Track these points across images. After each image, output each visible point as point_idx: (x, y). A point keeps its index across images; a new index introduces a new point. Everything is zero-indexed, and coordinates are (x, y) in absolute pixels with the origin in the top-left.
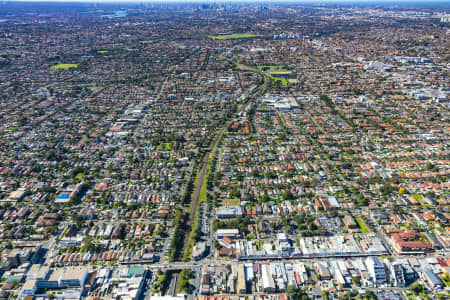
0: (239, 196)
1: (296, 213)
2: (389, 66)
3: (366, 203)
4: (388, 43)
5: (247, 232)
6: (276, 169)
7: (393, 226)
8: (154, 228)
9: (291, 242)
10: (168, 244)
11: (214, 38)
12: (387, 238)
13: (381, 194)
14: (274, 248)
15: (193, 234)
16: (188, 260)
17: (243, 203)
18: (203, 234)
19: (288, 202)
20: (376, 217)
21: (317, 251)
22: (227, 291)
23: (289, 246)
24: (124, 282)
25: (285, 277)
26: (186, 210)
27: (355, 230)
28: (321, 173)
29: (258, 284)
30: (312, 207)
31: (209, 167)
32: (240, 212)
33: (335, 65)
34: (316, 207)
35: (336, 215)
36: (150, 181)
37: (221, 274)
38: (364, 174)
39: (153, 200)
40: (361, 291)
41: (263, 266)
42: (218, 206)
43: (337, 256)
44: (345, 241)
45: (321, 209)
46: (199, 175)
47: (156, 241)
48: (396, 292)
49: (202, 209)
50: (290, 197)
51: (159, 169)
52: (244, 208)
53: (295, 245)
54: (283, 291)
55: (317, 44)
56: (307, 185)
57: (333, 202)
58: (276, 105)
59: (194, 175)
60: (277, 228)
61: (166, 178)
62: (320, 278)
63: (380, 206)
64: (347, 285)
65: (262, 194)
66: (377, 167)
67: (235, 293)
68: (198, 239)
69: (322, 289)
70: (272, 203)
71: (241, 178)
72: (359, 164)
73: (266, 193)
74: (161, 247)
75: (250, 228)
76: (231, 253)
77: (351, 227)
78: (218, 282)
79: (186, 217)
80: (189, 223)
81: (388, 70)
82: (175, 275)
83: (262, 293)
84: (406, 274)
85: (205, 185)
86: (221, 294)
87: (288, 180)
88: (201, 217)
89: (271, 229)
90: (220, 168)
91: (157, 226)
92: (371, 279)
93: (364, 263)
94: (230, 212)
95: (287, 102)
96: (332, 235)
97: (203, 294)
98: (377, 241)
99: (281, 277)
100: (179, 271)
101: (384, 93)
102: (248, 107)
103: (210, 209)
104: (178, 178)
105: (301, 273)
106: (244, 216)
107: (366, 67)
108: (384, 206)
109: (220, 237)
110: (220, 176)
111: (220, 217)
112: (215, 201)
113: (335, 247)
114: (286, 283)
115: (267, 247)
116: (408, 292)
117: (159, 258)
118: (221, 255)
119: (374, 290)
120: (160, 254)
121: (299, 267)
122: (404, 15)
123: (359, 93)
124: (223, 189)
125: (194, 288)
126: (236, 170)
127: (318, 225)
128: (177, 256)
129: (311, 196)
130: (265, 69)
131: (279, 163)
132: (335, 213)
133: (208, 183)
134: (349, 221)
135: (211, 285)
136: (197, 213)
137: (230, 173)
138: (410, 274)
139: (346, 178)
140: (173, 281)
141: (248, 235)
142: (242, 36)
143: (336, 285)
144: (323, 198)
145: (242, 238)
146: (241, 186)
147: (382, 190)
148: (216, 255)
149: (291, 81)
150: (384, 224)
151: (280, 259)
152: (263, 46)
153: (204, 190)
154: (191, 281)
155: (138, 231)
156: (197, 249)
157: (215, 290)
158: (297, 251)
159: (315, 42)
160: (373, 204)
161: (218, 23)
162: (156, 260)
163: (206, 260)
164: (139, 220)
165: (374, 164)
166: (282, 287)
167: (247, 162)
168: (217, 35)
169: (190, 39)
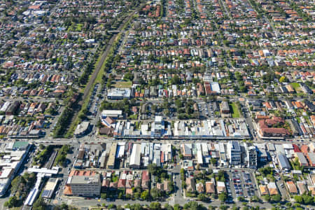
0: (131, 78)
1: (179, 96)
3: (246, 90)
5: (131, 113)
6: (173, 54)
7: (263, 113)
8: (47, 106)
9: (166, 124)
10: (55, 122)
12: (254, 123)
13: (262, 81)
14: (149, 129)
15: (81, 113)
16: (70, 137)
17: (135, 86)
18: (90, 114)
19: (174, 87)
20: (250, 104)
21: (187, 133)
22: (98, 166)
23: (163, 127)
25: (151, 156)
26: (81, 90)
27: (227, 115)
28: (214, 60)
29: (127, 161)
30: (196, 91)
31: (112, 50)
32: (128, 95)
34: (199, 93)
35: (215, 100)
36: (54, 61)
37: (96, 151)
38: (253, 61)
39: (53, 79)
40: (215, 171)
41: (135, 146)
42: (110, 87)
43: (204, 139)
44: (215, 124)
45: (203, 94)
46: (100, 57)
47: (45, 119)
48: (247, 172)
49: (95, 90)
50: (178, 82)
51: (66, 50)
52: (133, 91)
53: (169, 126)
54: (146, 168)
56: (197, 70)
57: (216, 88)
59: (97, 56)
60: (158, 110)
61: (70, 58)
62: (183, 158)
63: (257, 92)
64: (205, 165)
65: (154, 78)
66: (268, 55)
67: (104, 168)
68: (84, 118)
69: (182, 167)
70: (160, 86)
71: (138, 62)
72: (252, 51)
73: (157, 77)
74: (49, 124)
75: (134, 109)
76: (109, 133)
77: (225, 112)
78: (92, 158)
79: (79, 97)
80: (80, 103)
82: (56, 150)
83: (128, 169)
84: (259, 158)
85: (104, 67)
86: (92, 168)
87: (181, 66)
88: (93, 98)
89: (153, 111)
90: (121, 51)
91: (50, 104)
92: (227, 160)
93: (225, 146)
94: (119, 94)
96: (206, 119)
97: (75, 167)
98: (244, 126)
99: (148, 155)
100: (60, 146)
103: (103, 91)
104: (81, 59)
105: (166, 153)
106: (131, 97)
108: (262, 93)
109: (104, 118)
110: (120, 59)
111: (110, 98)
112: (109, 82)
113: (204, 130)
114: (150, 162)
115: (144, 128)
116: (257, 173)
117: (45, 134)
118: (101, 134)
119: (228, 170)
120: (46, 130)
121: (166, 148)
124: (119, 71)
125: (70, 162)
126: (136, 54)
127: (196, 109)
128: (61, 133)
129: (196, 81)
131: (178, 48)
132: (214, 98)
133: (107, 65)
134: (224, 106)
135: (85, 160)
136: (90, 93)
137: (130, 57)
138: (264, 158)
139: (235, 65)
140: (53, 155)
141: (131, 116)
143: (194, 164)
144: (207, 83)
145: (124, 118)
146: (137, 70)
147: (264, 78)
148: (97, 133)
150: (256, 110)
151: (153, 139)
153: (102, 72)
154: (68, 156)
155: (31, 109)
156: (81, 127)
157: (87, 165)
158: (168, 133)
160: (251, 92)
162: (41, 135)
163: (86, 137)
164: (36, 98)
165: (266, 51)
166: (146, 164)
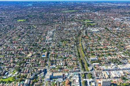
0: (94, 55)
1: (113, 59)
2: (122, 20)
4: (118, 13)
6: (102, 48)
8: (74, 63)
10: (80, 67)
11: (63, 12)
14: (111, 67)
15: (86, 64)
16: (88, 71)
17: (96, 57)
21: (124, 68)
22: (104, 78)
24: (73, 76)
25: (118, 74)
28: (116, 48)
29: (111, 76)
30: (117, 57)
31: (81, 47)
33: (105, 19)
35: (125, 59)
36: (65, 51)
38: (128, 49)
39: (69, 56)
41: (111, 72)
42: (89, 58)
45: (120, 58)
46: (79, 50)
49: (85, 58)
50: (110, 55)
51: (67, 48)
54: (119, 78)
55: (97, 13)
56: (113, 52)
57: (123, 56)
58: (93, 31)
61: (70, 51)
62: (128, 74)
67: (106, 78)
68: (88, 66)
69: (129, 77)
70: (105, 56)
71: (92, 50)
72: (125, 46)
73: (102, 54)
75: (101, 63)
76: (100, 69)
78: (100, 76)
79: (82, 60)
80: (83, 62)
81: (122, 21)
82: (86, 75)
83: (113, 78)
86: (102, 79)
87: (107, 51)
88: (86, 60)
89: (108, 63)
90: (85, 48)
94: (94, 59)
95: (95, 30)
96: (126, 64)
101: (123, 27)
102: (84, 31)
103: (87, 58)
104: (73, 50)
105: (122, 73)
106: (98, 60)
107: (115, 20)
109: (95, 65)
110: (86, 50)
112: (88, 56)
113: (128, 67)
114: (119, 76)
118: (97, 70)
122: (119, 5)
123: (116, 27)
124: (89, 53)
125: (94, 77)
126: (90, 48)
127: (121, 61)
129: (115, 54)
130: (84, 21)
131: (102, 46)
133: (83, 52)
135: (98, 77)
137: (88, 49)
139: (123, 50)
141: (102, 65)
142: (71, 11)
144: (119, 55)
146: (94, 52)
148: (95, 70)
149: (94, 24)
151: (115, 70)
152: (80, 14)
153: (83, 54)
154: (92, 76)
155: (70, 64)
156: (90, 68)
157: (100, 78)
158: (118, 68)
159: (95, 13)
161: (63, 7)
162: (79, 71)
163: (93, 71)
164: (69, 61)
167: (92, 46)
168: (64, 11)
169: (56, 12)
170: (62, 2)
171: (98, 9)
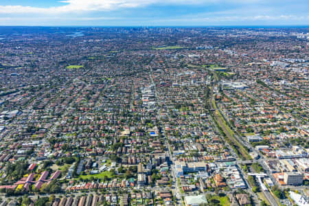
0: (253, 131)
1: (292, 138)
2: (287, 64)
4: (274, 51)
6: (263, 118)
11: (157, 49)
14: (294, 153)
17: (258, 134)
19: (284, 133)
28: (292, 119)
29: (299, 168)
32: (261, 139)
33: (251, 64)
41: (297, 161)
45: (306, 136)
46: (219, 123)
49: (236, 138)
50: (283, 131)
55: (228, 51)
56: (289, 125)
58: (234, 86)
68: (249, 151)
70: (275, 134)
71: (245, 123)
75: (272, 145)
76: (274, 155)
80: (236, 145)
81: (287, 66)
85: (228, 127)
87: (275, 123)
90: (228, 119)
95: (238, 85)
100: (251, 164)
101: (294, 79)
102: (216, 88)
103: (241, 138)
104: (208, 124)
107: (272, 65)
109: (261, 149)
110: (233, 122)
111: (251, 141)
118: (268, 157)
120: (234, 157)
122: (271, 34)
123: (279, 80)
124: (240, 128)
125: (266, 171)
126: (239, 119)
129: (296, 130)
130: (208, 67)
131: (263, 115)
136: (235, 140)
142: (173, 47)
144: (304, 130)
148: (265, 157)
149: (231, 73)
151: (302, 158)
152: (195, 53)
153: (230, 130)
155: (211, 148)
156: (253, 154)
157: (278, 171)
159: (226, 51)
161: (153, 40)
162: (234, 160)
163: (261, 159)
167: (243, 115)
168: (157, 47)
169: (142, 50)
170: (147, 29)
171: (229, 43)
